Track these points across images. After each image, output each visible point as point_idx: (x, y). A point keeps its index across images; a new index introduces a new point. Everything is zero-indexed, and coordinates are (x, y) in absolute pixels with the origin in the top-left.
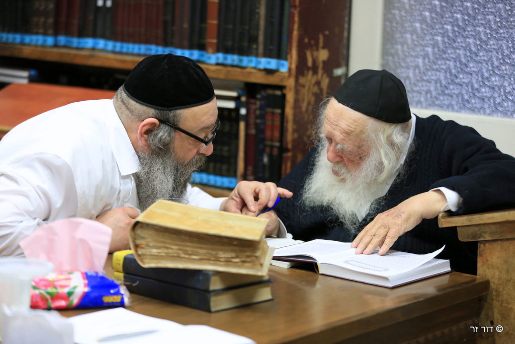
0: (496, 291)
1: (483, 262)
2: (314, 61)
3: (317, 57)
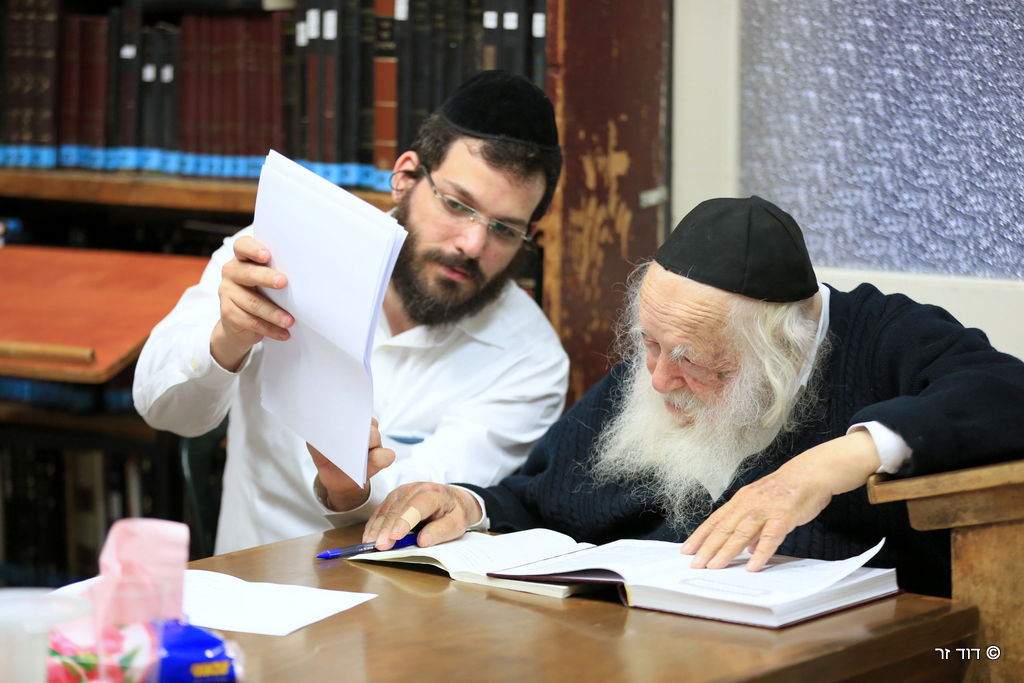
0: (993, 628)
1: (963, 570)
2: (600, 178)
3: (606, 169)
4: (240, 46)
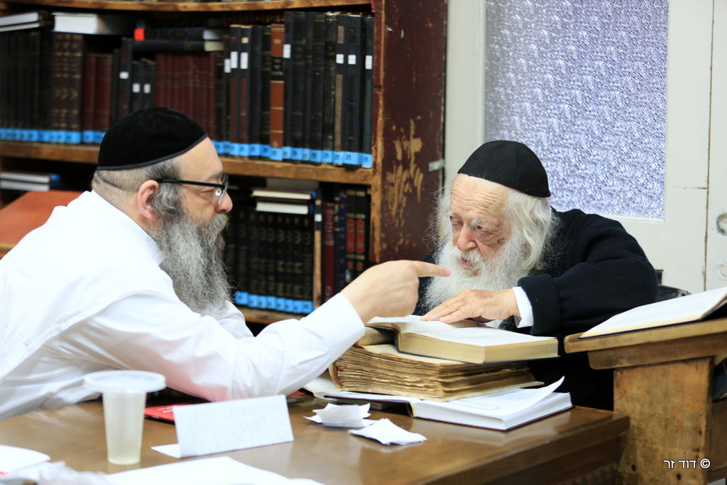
0: (638, 428)
1: (620, 393)
2: (405, 154)
3: (408, 148)
4: (191, 73)
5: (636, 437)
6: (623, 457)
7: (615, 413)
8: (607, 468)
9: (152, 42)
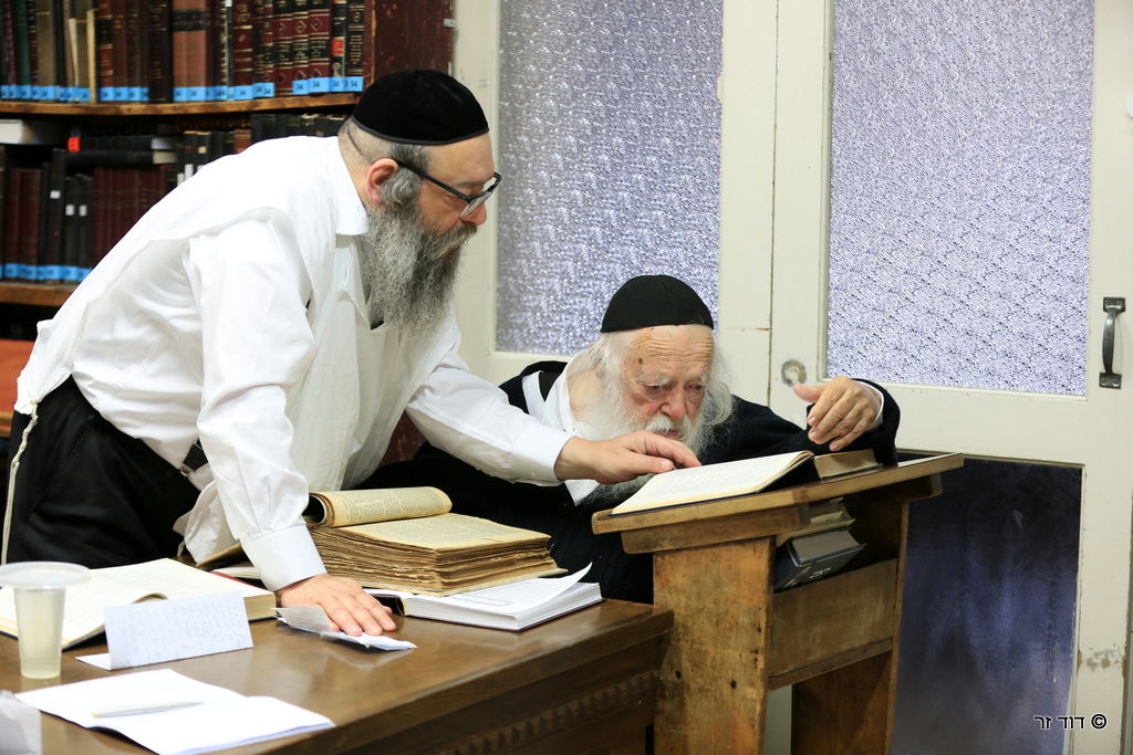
1: (661, 583)
4: (136, 190)
5: (681, 636)
6: (665, 661)
7: (655, 606)
8: (645, 676)
9: (88, 153)
